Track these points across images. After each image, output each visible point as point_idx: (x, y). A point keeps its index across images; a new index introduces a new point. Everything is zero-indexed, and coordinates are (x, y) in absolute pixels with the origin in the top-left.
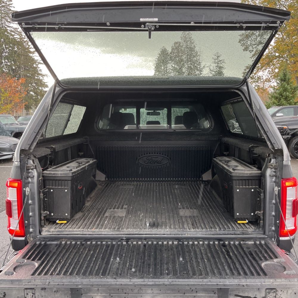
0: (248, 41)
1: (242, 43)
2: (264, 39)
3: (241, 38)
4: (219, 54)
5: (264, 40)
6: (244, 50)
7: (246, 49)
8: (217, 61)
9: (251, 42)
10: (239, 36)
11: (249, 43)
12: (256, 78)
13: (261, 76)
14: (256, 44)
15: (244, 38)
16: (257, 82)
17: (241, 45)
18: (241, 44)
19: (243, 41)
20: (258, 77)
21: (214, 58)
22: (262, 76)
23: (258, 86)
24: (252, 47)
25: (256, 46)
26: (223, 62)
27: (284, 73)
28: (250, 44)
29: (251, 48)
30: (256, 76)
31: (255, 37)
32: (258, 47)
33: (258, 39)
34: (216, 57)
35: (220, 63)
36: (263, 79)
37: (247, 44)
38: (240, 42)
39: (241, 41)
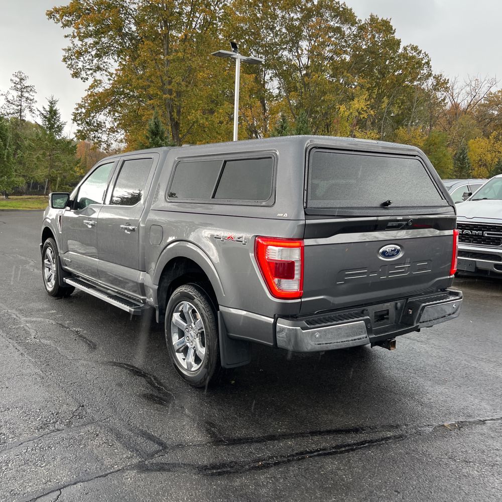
0: (79, 62)
1: (70, 63)
2: (104, 62)
3: (67, 55)
4: (23, 75)
5: (105, 64)
6: (73, 77)
7: (76, 75)
8: (19, 86)
9: (85, 65)
10: (64, 50)
11: (80, 65)
12: (95, 124)
13: (102, 121)
14: (91, 69)
15: (72, 55)
16: (97, 131)
17: (68, 67)
18: (67, 65)
19: (70, 61)
20: (98, 122)
21: (14, 81)
22: (104, 123)
23: (99, 138)
24: (86, 73)
25: (91, 72)
26: (31, 90)
27: (156, 123)
28: (82, 67)
29: (85, 74)
30: (94, 122)
31: (91, 58)
32: (94, 74)
33: (95, 61)
34: (18, 80)
35: (25, 90)
36: (105, 127)
37: (78, 66)
38: (64, 60)
39: (67, 60)
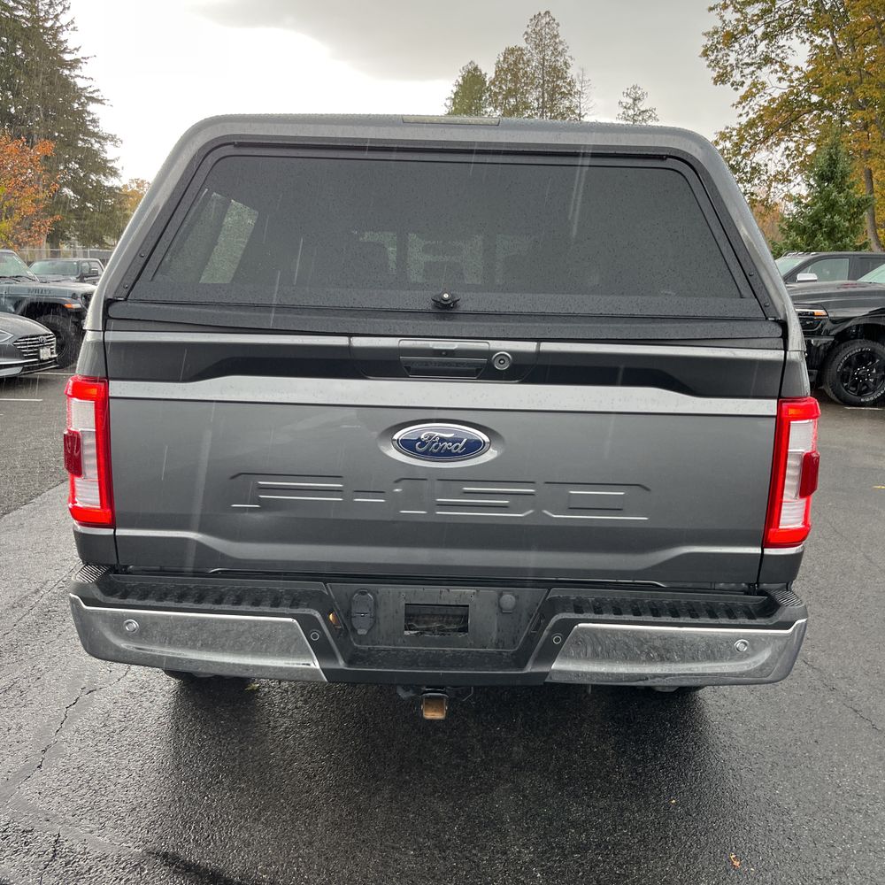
0: (730, 53)
1: (713, 58)
2: (778, 47)
3: (710, 43)
4: (639, 92)
5: (779, 51)
6: (715, 83)
7: (722, 79)
8: (631, 112)
9: (740, 57)
10: (705, 34)
11: (732, 59)
12: (748, 169)
13: (761, 163)
14: (752, 64)
15: (719, 43)
16: (749, 182)
17: (709, 66)
18: (708, 63)
19: (715, 53)
20: (754, 165)
21: (624, 104)
22: (766, 165)
23: (752, 194)
24: (742, 72)
25: (752, 68)
26: (650, 116)
27: (831, 157)
28: (734, 63)
29: (739, 75)
30: (746, 164)
31: (753, 42)
32: (758, 73)
33: (762, 47)
34: (631, 101)
35: (640, 118)
36: (767, 172)
37: (727, 61)
38: (705, 54)
39: (710, 53)
